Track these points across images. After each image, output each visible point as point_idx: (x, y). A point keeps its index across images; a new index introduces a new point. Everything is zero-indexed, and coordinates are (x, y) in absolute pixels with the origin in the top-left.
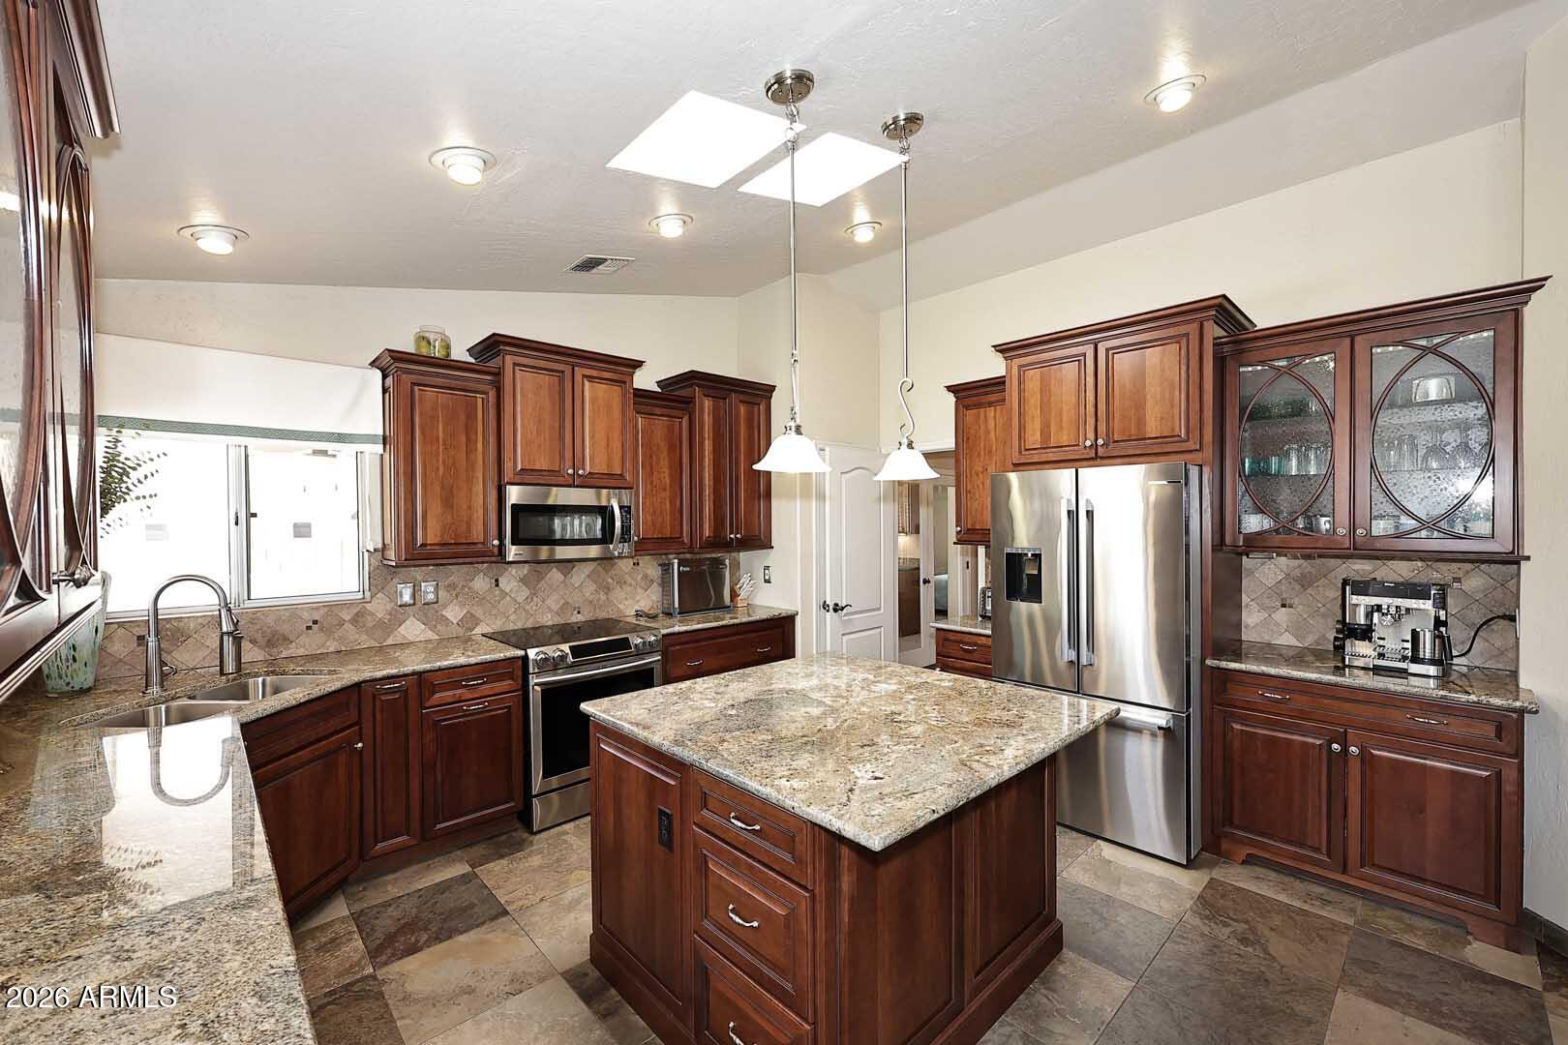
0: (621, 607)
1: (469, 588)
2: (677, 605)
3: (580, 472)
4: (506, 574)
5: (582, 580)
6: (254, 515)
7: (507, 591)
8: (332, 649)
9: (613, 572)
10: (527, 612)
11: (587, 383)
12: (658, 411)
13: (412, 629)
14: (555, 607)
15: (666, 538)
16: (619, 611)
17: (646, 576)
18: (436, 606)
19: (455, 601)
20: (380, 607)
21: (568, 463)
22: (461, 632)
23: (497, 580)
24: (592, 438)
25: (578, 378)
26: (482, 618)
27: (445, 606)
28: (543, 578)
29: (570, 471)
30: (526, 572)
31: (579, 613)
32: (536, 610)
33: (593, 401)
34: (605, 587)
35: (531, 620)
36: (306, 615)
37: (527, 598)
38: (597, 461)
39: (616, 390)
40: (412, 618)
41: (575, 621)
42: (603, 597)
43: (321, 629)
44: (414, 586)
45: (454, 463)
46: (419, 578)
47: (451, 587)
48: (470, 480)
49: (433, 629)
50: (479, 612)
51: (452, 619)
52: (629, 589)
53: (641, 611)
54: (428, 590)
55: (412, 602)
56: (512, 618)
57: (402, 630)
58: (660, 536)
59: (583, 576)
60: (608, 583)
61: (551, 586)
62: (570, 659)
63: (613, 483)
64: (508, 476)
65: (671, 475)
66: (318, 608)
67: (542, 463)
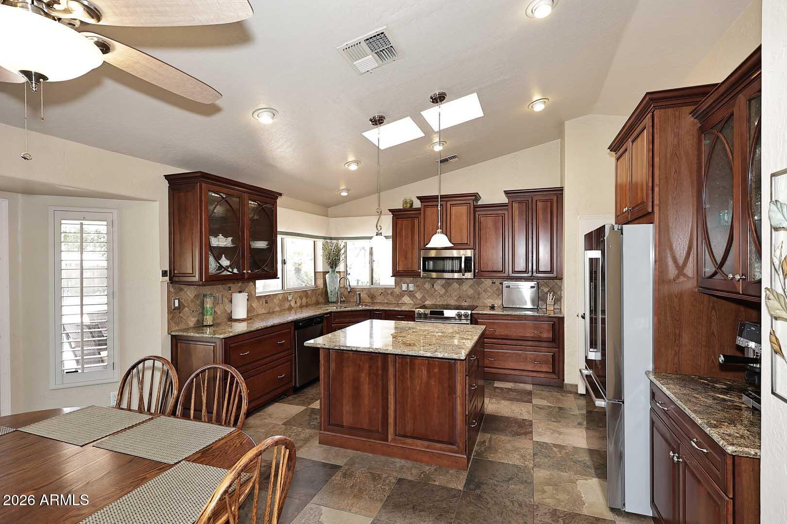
1: (424, 287)
5: (467, 288)
6: (374, 261)
7: (437, 289)
8: (385, 302)
9: (481, 285)
10: (444, 298)
11: (452, 207)
13: (406, 299)
15: (494, 271)
16: (485, 303)
17: (499, 289)
18: (413, 292)
19: (419, 291)
20: (397, 291)
23: (433, 285)
25: (448, 206)
27: (416, 293)
28: (450, 286)
32: (447, 298)
34: (478, 292)
36: (380, 291)
37: (444, 293)
38: (456, 238)
40: (406, 295)
43: (383, 295)
44: (407, 284)
45: (408, 243)
46: (408, 282)
47: (419, 286)
48: (412, 249)
49: (412, 300)
50: (427, 296)
51: (418, 297)
54: (411, 287)
55: (406, 290)
56: (438, 300)
57: (403, 298)
58: (491, 270)
60: (479, 290)
61: (454, 289)
63: (463, 247)
66: (382, 289)
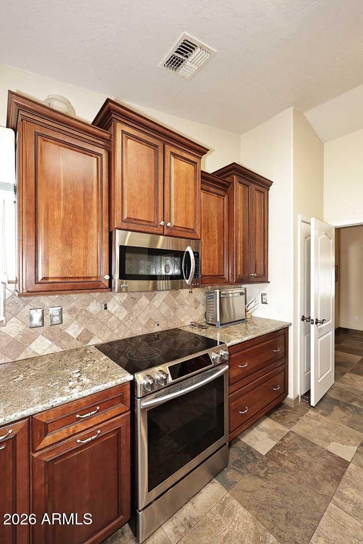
0: (183, 320)
1: (86, 311)
2: (218, 320)
3: (169, 224)
4: (112, 300)
5: (161, 303)
7: (113, 312)
9: (178, 297)
10: (126, 326)
11: (172, 158)
12: (212, 189)
13: (41, 345)
14: (144, 322)
15: (215, 276)
16: (182, 323)
17: (196, 300)
18: (60, 326)
19: (75, 321)
20: (13, 329)
21: (160, 217)
22: (78, 344)
23: (106, 305)
24: (176, 200)
25: (168, 153)
26: (95, 333)
27: (68, 326)
28: (136, 302)
29: (162, 223)
30: (125, 298)
31: (158, 325)
32: (131, 325)
33: (177, 173)
34: (173, 307)
35: (128, 332)
37: (126, 317)
38: (179, 218)
39: (191, 167)
40: (41, 336)
41: (156, 331)
42: (172, 314)
44: (43, 311)
45: (74, 208)
46: (47, 304)
47: (72, 311)
48: (87, 225)
49: (58, 344)
50: (93, 329)
51: (73, 335)
52: (187, 308)
53: (195, 323)
54: (54, 314)
55: (40, 324)
56: (116, 331)
57: (33, 346)
58: (212, 274)
59: (161, 300)
60: (175, 305)
61: (141, 308)
62: (170, 380)
63: (188, 235)
64: (117, 222)
65: (218, 234)
67: (142, 215)
